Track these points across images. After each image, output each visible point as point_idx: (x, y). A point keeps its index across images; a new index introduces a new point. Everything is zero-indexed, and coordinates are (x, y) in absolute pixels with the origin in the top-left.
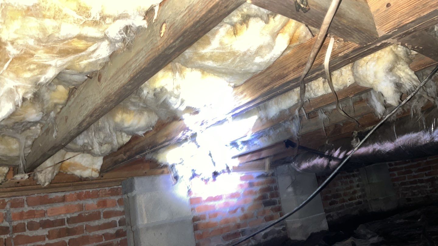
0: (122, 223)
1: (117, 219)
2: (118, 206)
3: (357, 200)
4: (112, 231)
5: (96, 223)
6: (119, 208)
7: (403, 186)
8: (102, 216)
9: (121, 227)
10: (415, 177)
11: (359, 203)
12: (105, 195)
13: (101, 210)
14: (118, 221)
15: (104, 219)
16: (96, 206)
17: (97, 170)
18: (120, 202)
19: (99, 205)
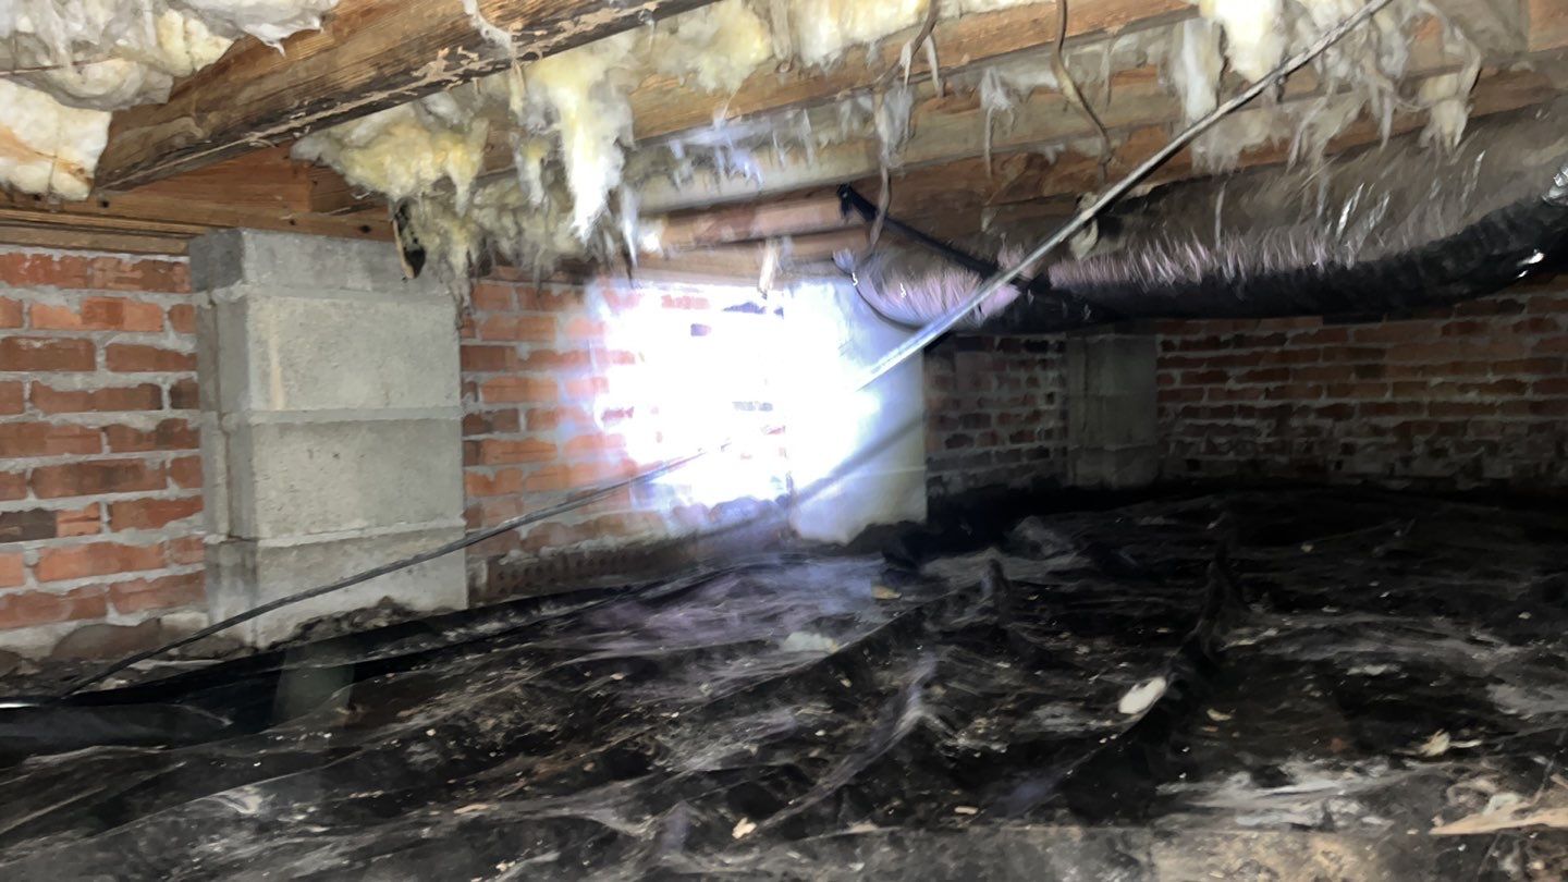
0: (180, 396)
1: (166, 380)
2: (172, 335)
3: (1036, 444)
4: (141, 420)
5: (78, 381)
6: (172, 341)
7: (1188, 421)
8: (100, 359)
9: (179, 414)
10: (1231, 394)
11: (1043, 453)
12: (119, 280)
13: (96, 337)
14: (166, 388)
15: (110, 374)
16: (78, 320)
17: (81, 171)
18: (180, 316)
19: (89, 314)
